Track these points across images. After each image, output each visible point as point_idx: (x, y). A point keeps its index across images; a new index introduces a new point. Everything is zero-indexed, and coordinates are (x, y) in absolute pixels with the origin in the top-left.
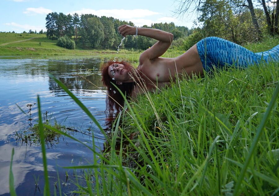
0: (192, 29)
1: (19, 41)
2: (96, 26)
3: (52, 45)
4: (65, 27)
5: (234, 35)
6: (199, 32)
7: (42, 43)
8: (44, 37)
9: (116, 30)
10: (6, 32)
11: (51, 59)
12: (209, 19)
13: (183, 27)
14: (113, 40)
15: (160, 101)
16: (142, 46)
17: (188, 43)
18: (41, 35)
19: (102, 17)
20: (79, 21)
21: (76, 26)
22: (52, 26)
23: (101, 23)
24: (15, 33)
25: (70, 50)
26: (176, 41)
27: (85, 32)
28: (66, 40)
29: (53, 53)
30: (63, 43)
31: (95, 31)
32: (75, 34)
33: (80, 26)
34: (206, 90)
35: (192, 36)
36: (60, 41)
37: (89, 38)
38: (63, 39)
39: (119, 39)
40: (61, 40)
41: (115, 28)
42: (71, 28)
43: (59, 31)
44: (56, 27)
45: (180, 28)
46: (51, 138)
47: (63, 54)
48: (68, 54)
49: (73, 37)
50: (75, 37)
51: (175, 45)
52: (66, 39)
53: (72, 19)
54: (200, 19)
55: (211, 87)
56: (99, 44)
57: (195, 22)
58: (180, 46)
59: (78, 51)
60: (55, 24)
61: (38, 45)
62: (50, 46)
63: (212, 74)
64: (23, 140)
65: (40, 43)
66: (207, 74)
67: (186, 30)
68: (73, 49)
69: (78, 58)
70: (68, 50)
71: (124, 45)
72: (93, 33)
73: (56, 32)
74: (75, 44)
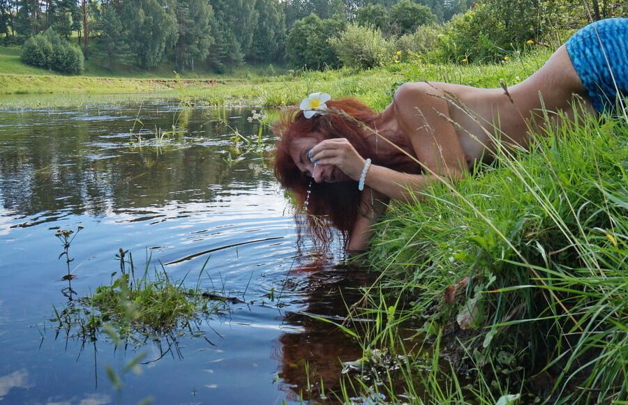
3: (7, 61)
5: (600, 10)
9: (214, 9)
14: (208, 40)
16: (303, 57)
17: (452, 42)
25: (66, 78)
26: (412, 37)
27: (114, 18)
28: (51, 46)
29: (13, 88)
30: (44, 56)
31: (147, 15)
32: (81, 23)
35: (466, 19)
36: (34, 48)
37: (130, 36)
38: (42, 40)
39: (226, 36)
40: (35, 43)
41: (211, 2)
42: (68, 5)
43: (27, 16)
47: (44, 89)
48: (62, 90)
49: (75, 34)
50: (83, 35)
52: (54, 42)
56: (162, 56)
58: (428, 53)
59: (95, 79)
68: (78, 73)
70: (61, 76)
71: (242, 55)
72: (142, 20)
73: (16, 18)
74: (82, 58)
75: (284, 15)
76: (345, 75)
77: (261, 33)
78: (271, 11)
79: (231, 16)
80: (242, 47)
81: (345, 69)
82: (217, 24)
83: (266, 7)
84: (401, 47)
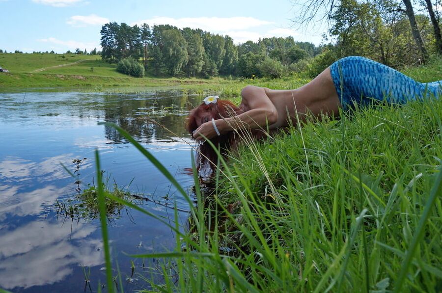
0: (320, 47)
1: (61, 66)
2: (175, 43)
3: (111, 70)
4: (130, 43)
5: (385, 55)
6: (332, 50)
7: (94, 68)
8: (98, 59)
9: (205, 48)
10: (41, 52)
11: (109, 92)
12: (346, 31)
13: (307, 43)
14: (202, 63)
15: (272, 156)
16: (245, 72)
17: (313, 68)
18: (94, 56)
19: (184, 29)
20: (150, 35)
21: (146, 42)
22: (110, 42)
23: (183, 38)
24: (55, 53)
25: (136, 79)
26: (296, 64)
27: (159, 52)
28: (130, 64)
29: (112, 83)
30: (127, 68)
31: (174, 50)
32: (144, 54)
33: (151, 43)
34: (343, 139)
35: (321, 57)
36: (123, 65)
37: (165, 60)
38: (126, 61)
39: (210, 62)
40: (123, 63)
41: (204, 45)
42: (138, 45)
43: (120, 50)
44: (116, 44)
45: (302, 45)
46: (109, 210)
47: (125, 84)
48: (134, 84)
49: (141, 59)
50: (145, 59)
51: (294, 70)
52: (131, 62)
53: (140, 33)
54: (332, 31)
55: (351, 135)
56: (180, 70)
57: (324, 36)
58: (302, 72)
59: (149, 79)
60: (114, 40)
61: (89, 71)
62: (107, 72)
63: (351, 114)
64: (67, 213)
65: (91, 69)
66: (344, 114)
67: (311, 48)
68: (142, 77)
69: (149, 90)
70: (134, 78)
71: (217, 70)
72: (171, 53)
73: (115, 52)
74: (144, 70)
75: (237, 52)
76: (264, 81)
77: (226, 60)
78: (232, 50)
79: (213, 52)
80: (218, 66)
81: (264, 79)
82: (206, 56)
83: (229, 48)
84: (290, 69)
